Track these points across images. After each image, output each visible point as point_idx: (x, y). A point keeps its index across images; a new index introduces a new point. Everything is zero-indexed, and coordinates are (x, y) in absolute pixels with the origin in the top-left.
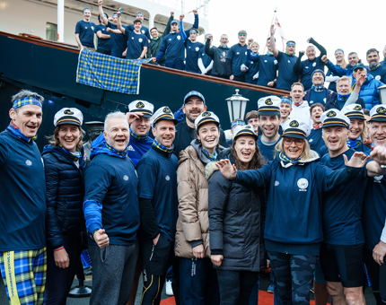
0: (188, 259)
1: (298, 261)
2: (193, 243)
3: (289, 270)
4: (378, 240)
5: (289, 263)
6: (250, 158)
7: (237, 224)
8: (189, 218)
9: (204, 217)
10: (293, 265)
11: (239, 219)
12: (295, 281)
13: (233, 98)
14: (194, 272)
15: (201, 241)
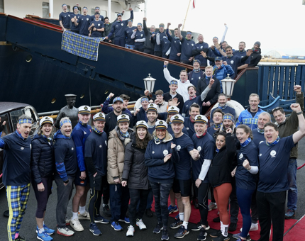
0: (113, 185)
1: (163, 187)
2: (115, 178)
3: (159, 191)
4: (198, 178)
5: (159, 188)
6: (144, 137)
7: (137, 168)
8: (113, 166)
9: (121, 166)
10: (161, 189)
11: (138, 166)
12: (162, 196)
13: (147, 79)
14: (116, 189)
15: (118, 177)
